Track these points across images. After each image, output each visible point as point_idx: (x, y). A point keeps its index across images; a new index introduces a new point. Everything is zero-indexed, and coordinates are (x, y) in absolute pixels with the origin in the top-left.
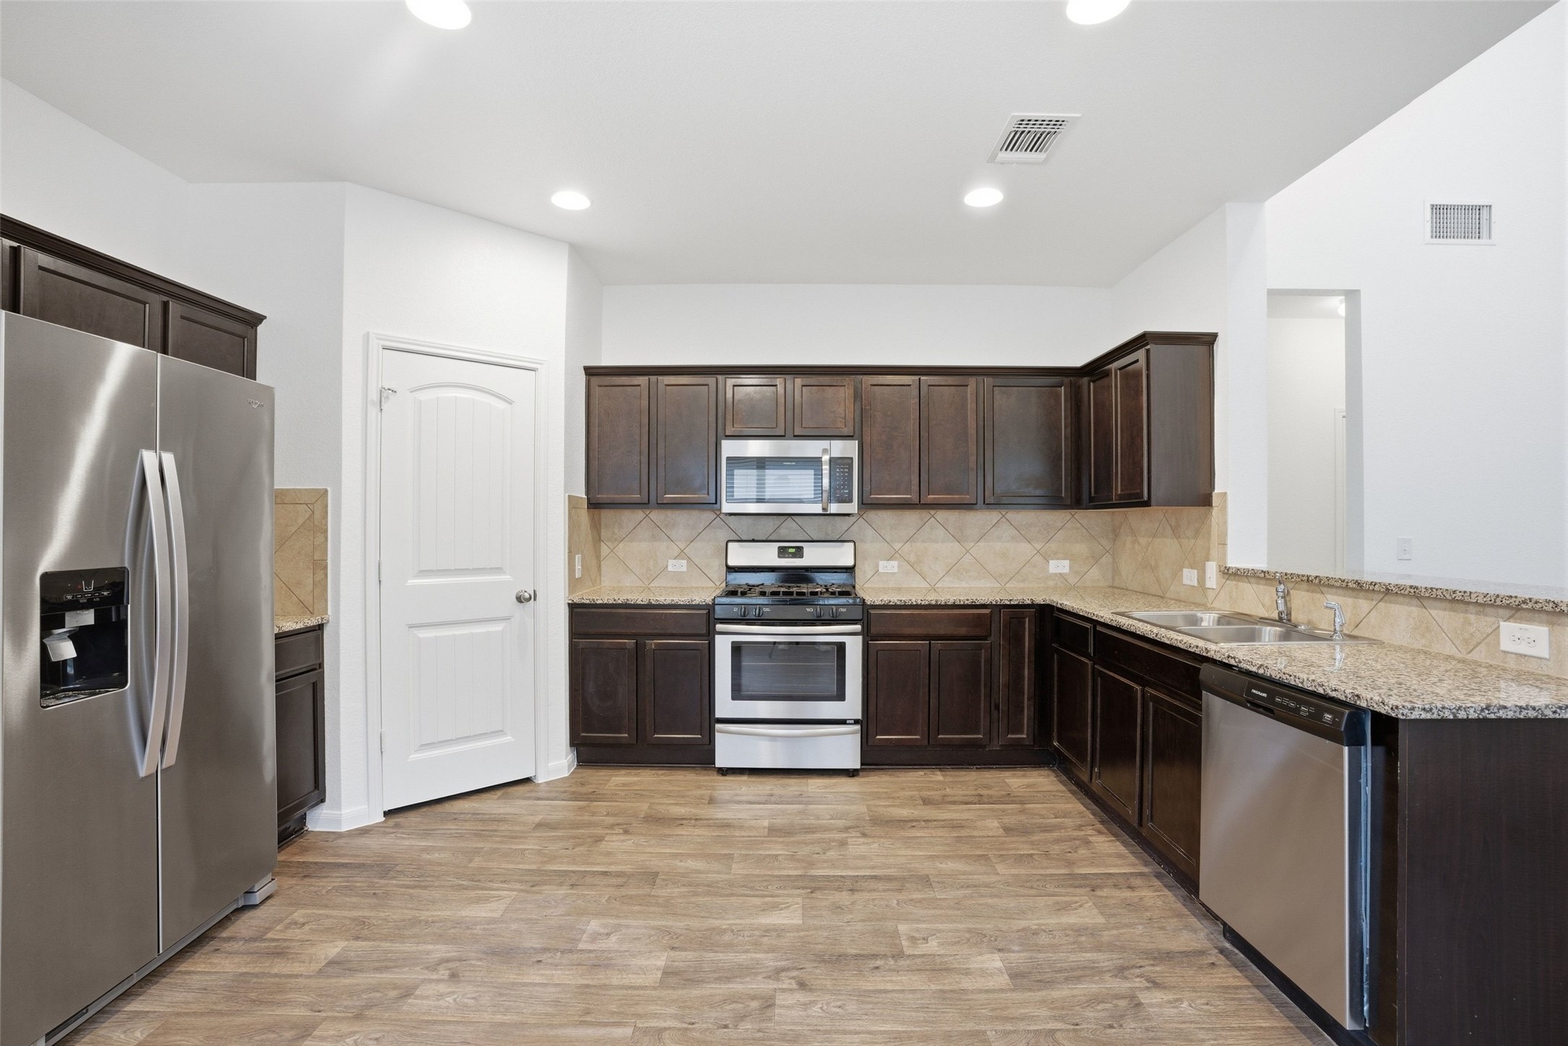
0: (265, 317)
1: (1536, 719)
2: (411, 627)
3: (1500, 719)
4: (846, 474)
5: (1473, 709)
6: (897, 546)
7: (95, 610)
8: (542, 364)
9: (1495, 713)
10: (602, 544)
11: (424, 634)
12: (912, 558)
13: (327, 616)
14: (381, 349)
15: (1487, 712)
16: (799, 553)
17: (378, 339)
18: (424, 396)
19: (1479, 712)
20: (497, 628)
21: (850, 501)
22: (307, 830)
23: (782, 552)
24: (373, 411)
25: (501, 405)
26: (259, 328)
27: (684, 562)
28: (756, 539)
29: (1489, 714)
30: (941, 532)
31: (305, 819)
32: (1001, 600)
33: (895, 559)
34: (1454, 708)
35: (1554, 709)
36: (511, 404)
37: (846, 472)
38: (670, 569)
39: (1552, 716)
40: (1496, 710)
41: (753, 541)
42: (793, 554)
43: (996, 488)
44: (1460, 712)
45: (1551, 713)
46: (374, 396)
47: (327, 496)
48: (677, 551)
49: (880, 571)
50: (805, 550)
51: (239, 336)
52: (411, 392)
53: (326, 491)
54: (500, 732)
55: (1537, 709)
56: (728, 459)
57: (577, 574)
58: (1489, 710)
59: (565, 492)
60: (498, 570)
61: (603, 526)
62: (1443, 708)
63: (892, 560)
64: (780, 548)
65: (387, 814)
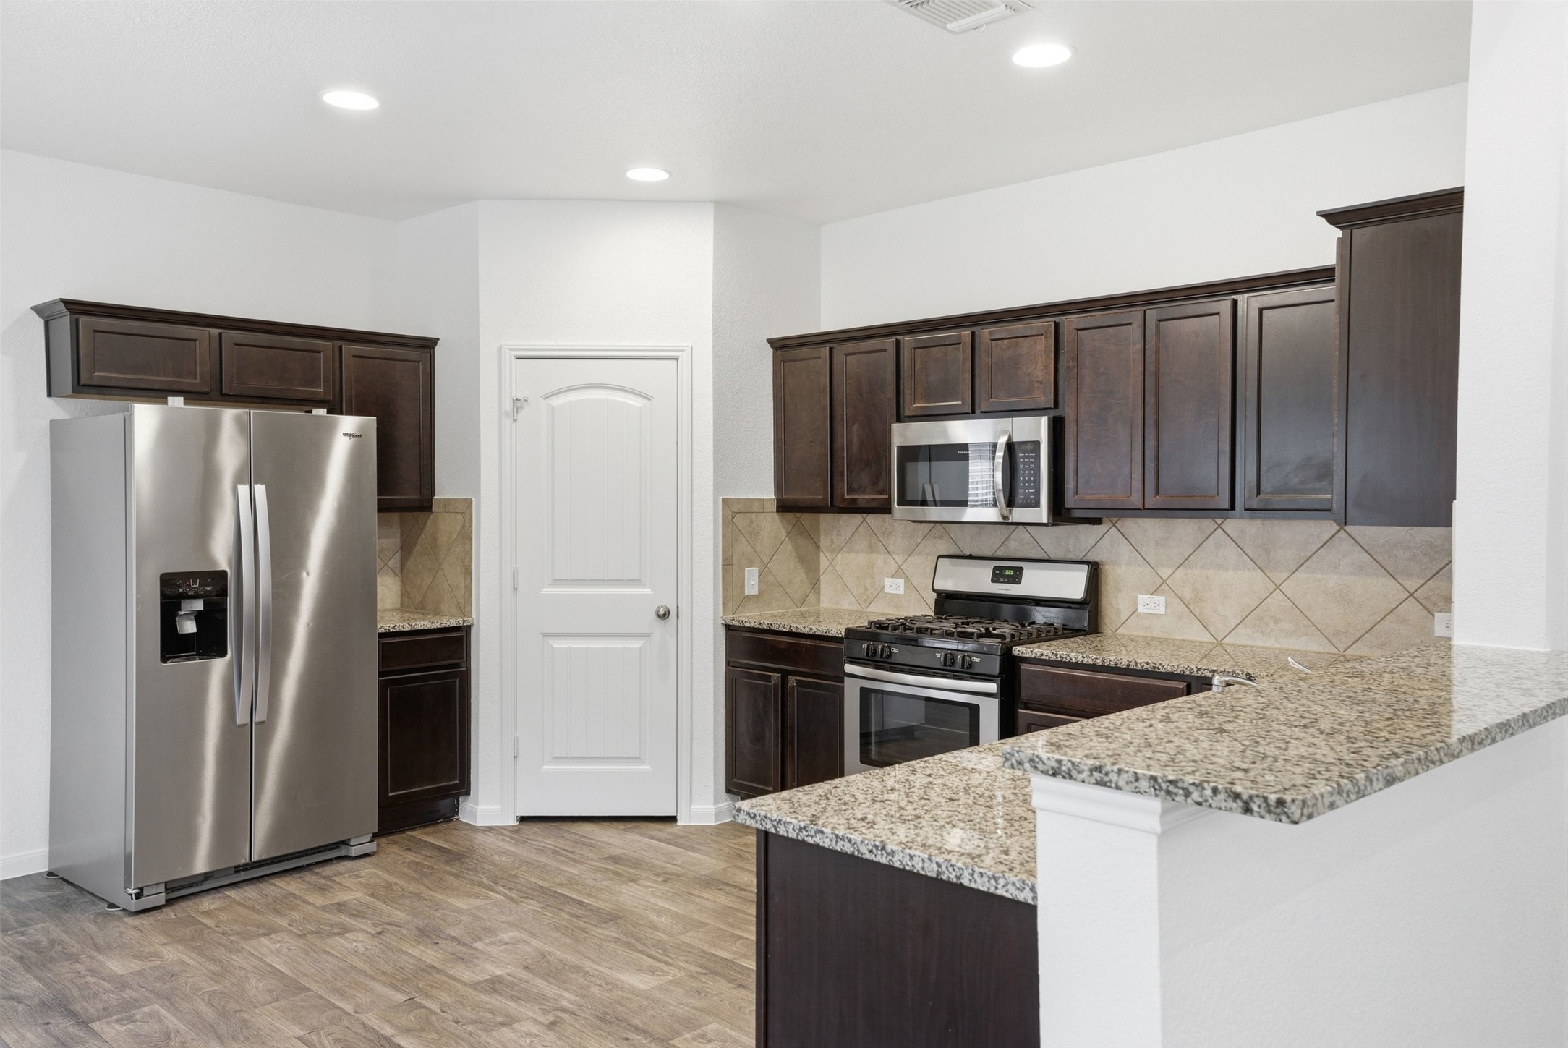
0: (438, 339)
1: (852, 855)
2: (546, 635)
3: (817, 846)
4: (1032, 466)
5: (792, 826)
6: (1165, 572)
7: (204, 600)
8: (683, 351)
9: (812, 837)
10: (821, 553)
11: (558, 644)
12: (1187, 593)
13: (470, 619)
14: (514, 360)
15: (804, 832)
16: (1016, 578)
17: (510, 350)
18: (557, 401)
19: (797, 831)
20: (635, 644)
21: (1037, 504)
22: (457, 819)
23: (998, 575)
24: (507, 422)
25: (636, 402)
26: (437, 349)
27: (901, 582)
28: (974, 555)
29: (807, 836)
30: (1232, 553)
31: (458, 808)
32: (1199, 670)
33: (1163, 593)
34: (775, 820)
35: (870, 848)
36: (649, 399)
37: (1032, 463)
38: (887, 590)
39: (868, 856)
40: (813, 833)
41: (970, 557)
42: (1009, 576)
43: (1263, 483)
44: (779, 826)
45: (867, 852)
46: (508, 406)
47: (472, 507)
48: (893, 568)
49: (1139, 611)
50: (1025, 573)
51: (415, 362)
52: (545, 399)
53: (471, 500)
54: (637, 759)
55: (853, 842)
56: (902, 449)
57: (746, 592)
58: (807, 831)
59: (716, 493)
60: (636, 582)
61: (822, 532)
62: (765, 817)
63: (1158, 595)
64: (996, 568)
65: (523, 819)
